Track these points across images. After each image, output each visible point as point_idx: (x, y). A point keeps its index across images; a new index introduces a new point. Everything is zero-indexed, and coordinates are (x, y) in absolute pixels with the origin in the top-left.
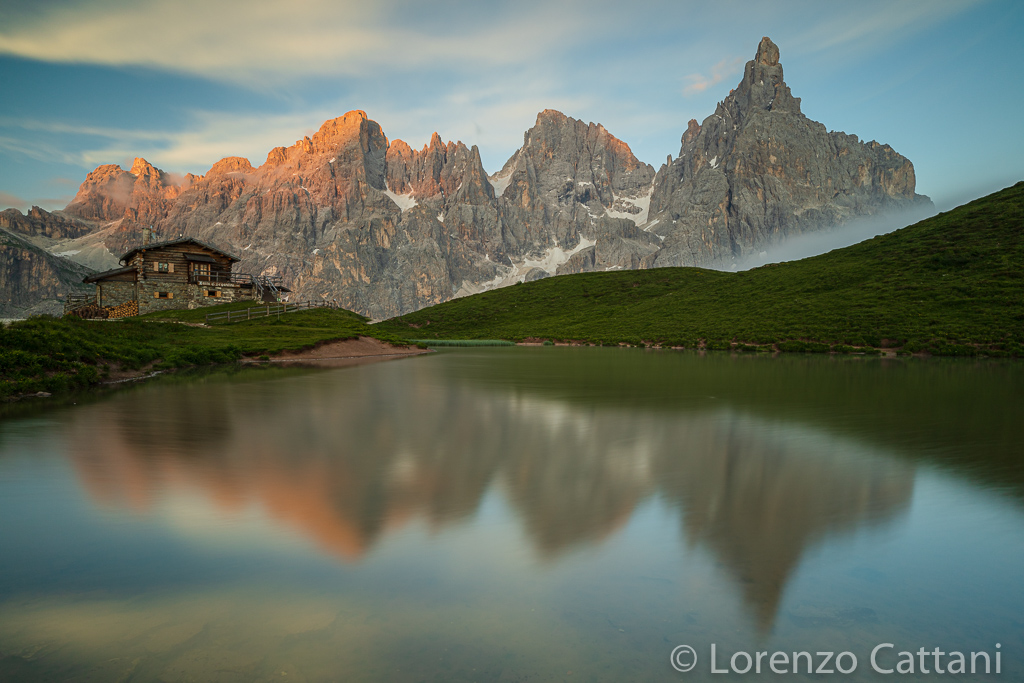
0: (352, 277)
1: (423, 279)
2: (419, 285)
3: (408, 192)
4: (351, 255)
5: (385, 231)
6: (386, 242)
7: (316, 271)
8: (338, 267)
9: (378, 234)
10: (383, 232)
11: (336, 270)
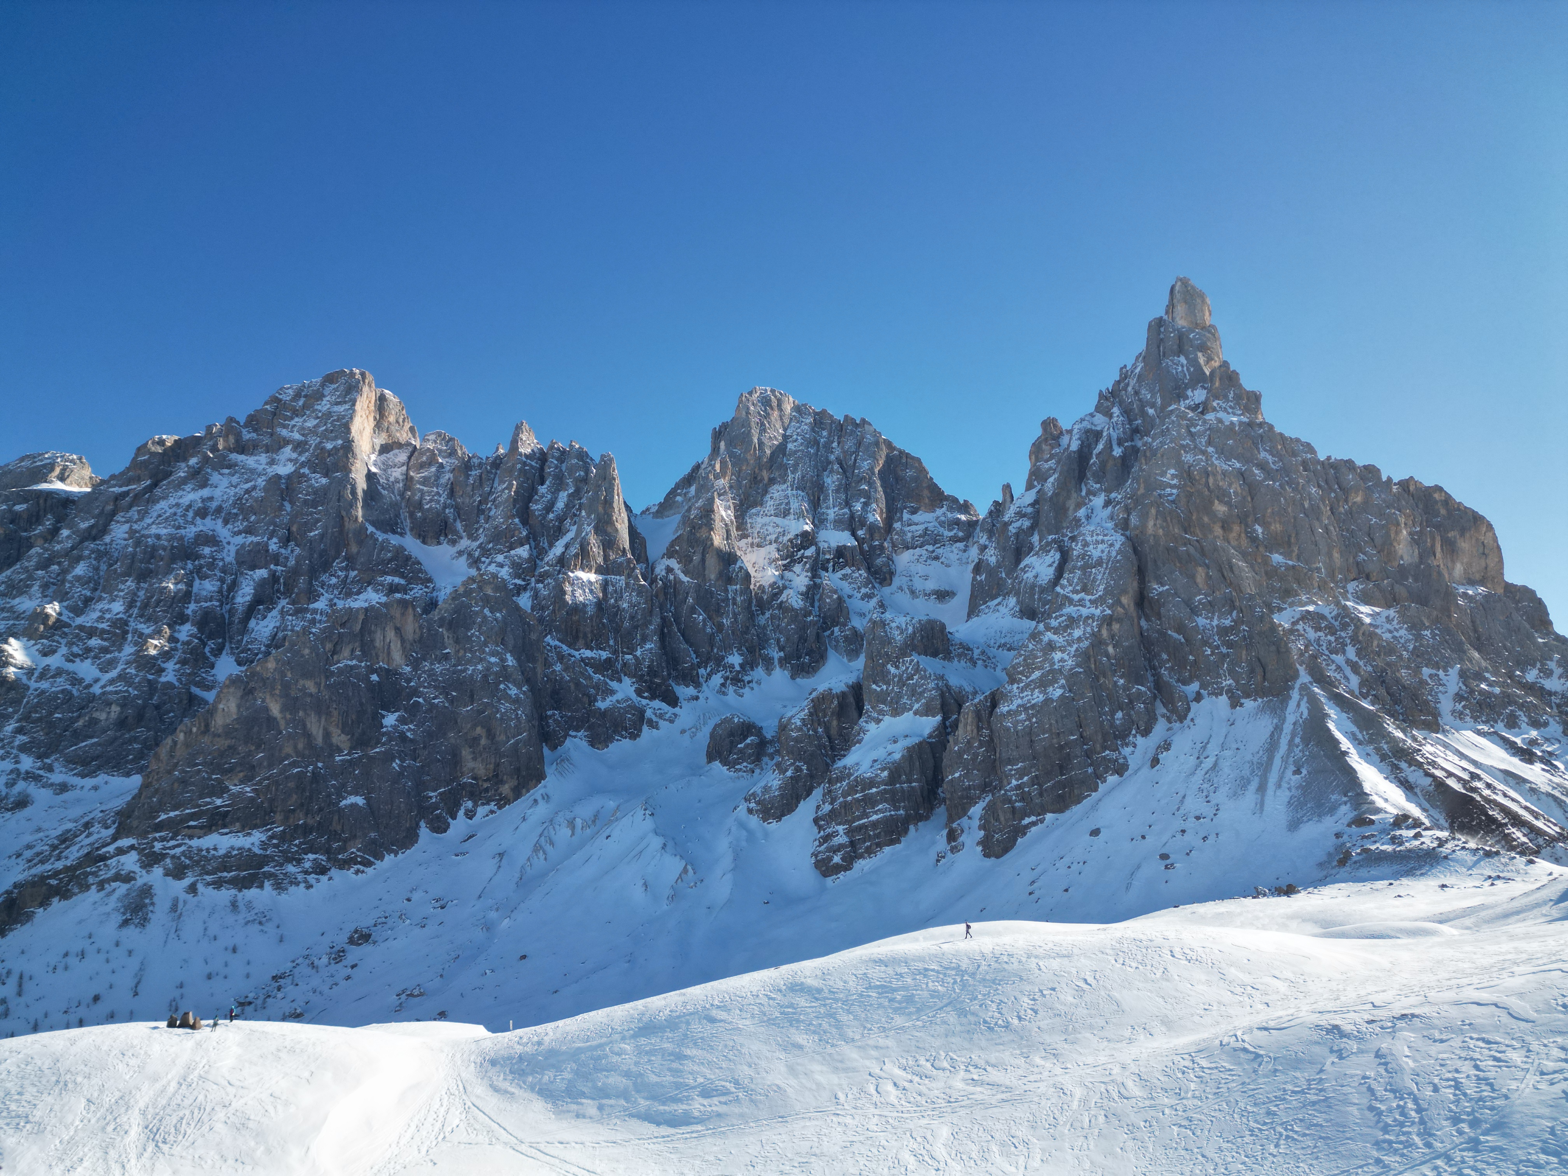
0: (308, 736)
1: (476, 740)
2: (466, 753)
3: (453, 542)
4: (310, 686)
5: (398, 630)
6: (397, 657)
7: (219, 722)
8: (275, 709)
9: (378, 636)
10: (391, 634)
11: (271, 721)
